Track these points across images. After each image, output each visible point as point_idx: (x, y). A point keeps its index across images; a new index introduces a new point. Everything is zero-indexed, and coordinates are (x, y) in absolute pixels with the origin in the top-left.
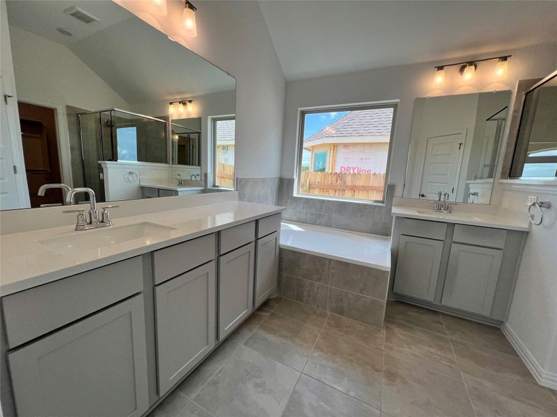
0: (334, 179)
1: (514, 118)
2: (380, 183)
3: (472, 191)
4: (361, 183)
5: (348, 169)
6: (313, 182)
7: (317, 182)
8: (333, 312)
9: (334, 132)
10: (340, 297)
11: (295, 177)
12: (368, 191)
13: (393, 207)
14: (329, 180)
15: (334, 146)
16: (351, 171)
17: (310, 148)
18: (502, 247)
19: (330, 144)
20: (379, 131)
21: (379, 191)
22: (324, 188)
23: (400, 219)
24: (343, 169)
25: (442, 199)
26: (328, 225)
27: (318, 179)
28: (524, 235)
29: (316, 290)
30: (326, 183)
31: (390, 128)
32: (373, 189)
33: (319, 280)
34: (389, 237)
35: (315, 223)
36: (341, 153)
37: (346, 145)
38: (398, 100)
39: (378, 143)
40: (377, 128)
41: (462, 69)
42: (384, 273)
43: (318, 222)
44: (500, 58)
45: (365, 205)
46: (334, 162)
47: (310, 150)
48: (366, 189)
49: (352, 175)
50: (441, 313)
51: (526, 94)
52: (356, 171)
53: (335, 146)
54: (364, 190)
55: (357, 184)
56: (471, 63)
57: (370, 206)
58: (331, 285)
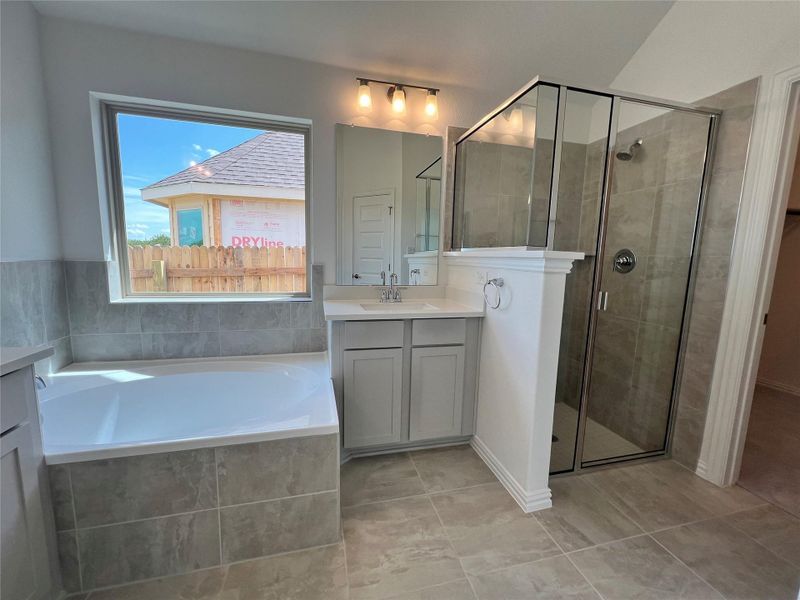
0: (219, 258)
1: (448, 174)
2: (300, 262)
3: (412, 268)
4: (268, 263)
5: (245, 240)
6: (174, 264)
7: (184, 266)
8: (236, 558)
9: (208, 173)
10: (248, 521)
11: (108, 257)
12: (281, 276)
13: (324, 303)
14: (210, 261)
15: (214, 200)
16: (252, 244)
17: (167, 203)
18: (463, 342)
19: (206, 196)
20: (287, 182)
21: (299, 275)
22: (201, 277)
23: (340, 324)
24: (237, 242)
25: (388, 283)
26: (211, 353)
27: (186, 260)
28: (479, 321)
29: (184, 532)
30: (204, 267)
31: (303, 179)
32: (289, 272)
33: (188, 506)
34: (325, 352)
35: (178, 355)
36: (228, 212)
37: (237, 200)
38: (310, 122)
39: (289, 201)
40: (283, 177)
41: (390, 93)
42: (329, 438)
43: (187, 350)
44: (429, 90)
45: (279, 304)
46: (218, 228)
47: (167, 206)
48: (278, 272)
49: (252, 250)
50: (411, 452)
51: (457, 145)
52: (259, 245)
53: (216, 201)
54: (276, 275)
55: (263, 265)
56: (400, 87)
57: (287, 304)
58: (222, 504)
